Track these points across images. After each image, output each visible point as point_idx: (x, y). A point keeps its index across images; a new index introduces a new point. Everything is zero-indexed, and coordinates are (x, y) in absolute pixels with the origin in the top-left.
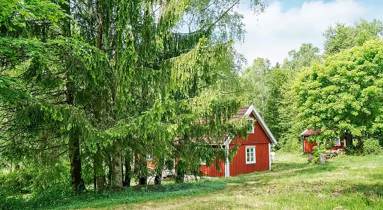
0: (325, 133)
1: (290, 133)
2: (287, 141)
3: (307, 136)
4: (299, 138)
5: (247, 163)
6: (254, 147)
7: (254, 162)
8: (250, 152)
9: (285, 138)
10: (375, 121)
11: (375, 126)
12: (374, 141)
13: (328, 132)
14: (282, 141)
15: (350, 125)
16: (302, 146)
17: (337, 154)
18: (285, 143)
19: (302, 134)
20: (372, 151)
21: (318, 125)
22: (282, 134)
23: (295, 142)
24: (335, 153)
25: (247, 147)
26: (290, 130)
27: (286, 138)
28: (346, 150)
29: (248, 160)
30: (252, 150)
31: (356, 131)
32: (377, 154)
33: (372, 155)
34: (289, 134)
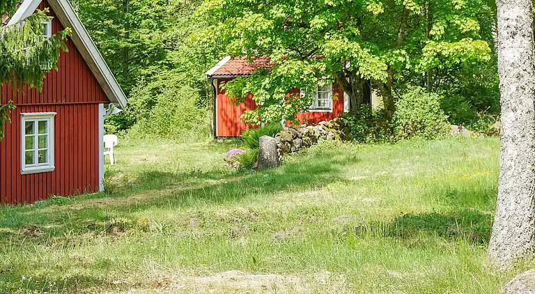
0: (282, 70)
1: (171, 66)
2: (159, 97)
3: (226, 80)
4: (200, 84)
5: (26, 169)
6: (49, 117)
7: (50, 165)
8: (36, 134)
9: (152, 85)
10: (432, 33)
11: (430, 48)
12: (425, 96)
13: (291, 68)
14: (141, 95)
15: (356, 45)
16: (210, 114)
17: (315, 140)
18: (151, 104)
19: (210, 72)
20: (419, 127)
21: (263, 41)
22: (144, 71)
23: (188, 98)
24: (308, 134)
25: (26, 117)
26: (172, 56)
27: (155, 84)
28: (342, 126)
29: (29, 160)
30: (42, 125)
31: (373, 66)
32: (430, 137)
33: (418, 139)
34: (166, 72)
